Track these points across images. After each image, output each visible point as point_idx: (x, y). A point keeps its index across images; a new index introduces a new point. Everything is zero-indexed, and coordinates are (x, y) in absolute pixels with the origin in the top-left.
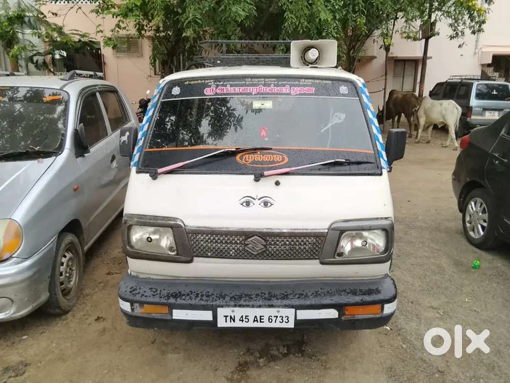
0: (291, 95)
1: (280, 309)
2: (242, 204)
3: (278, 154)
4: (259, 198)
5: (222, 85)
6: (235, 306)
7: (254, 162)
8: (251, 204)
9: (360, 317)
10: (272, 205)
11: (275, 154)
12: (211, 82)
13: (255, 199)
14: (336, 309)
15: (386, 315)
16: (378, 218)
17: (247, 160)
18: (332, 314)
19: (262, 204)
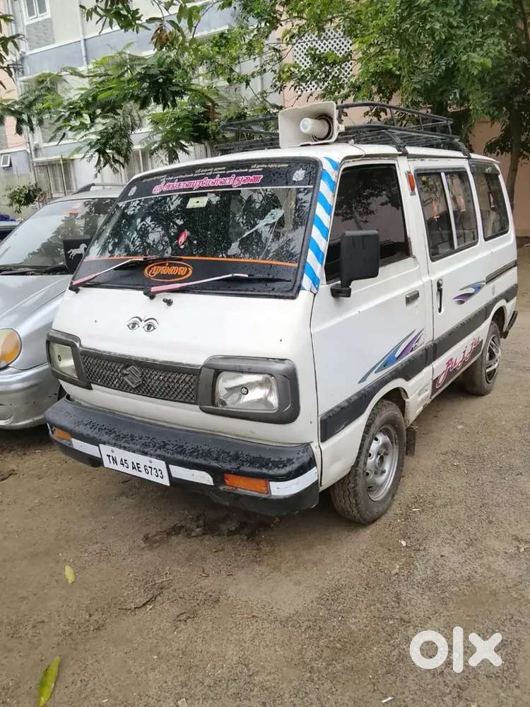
0: (232, 188)
1: (154, 460)
2: (128, 326)
4: (146, 319)
6: (115, 445)
8: (137, 326)
9: (241, 491)
10: (154, 329)
13: (141, 321)
14: (209, 473)
15: (275, 498)
16: (268, 359)
18: (205, 478)
19: (146, 327)
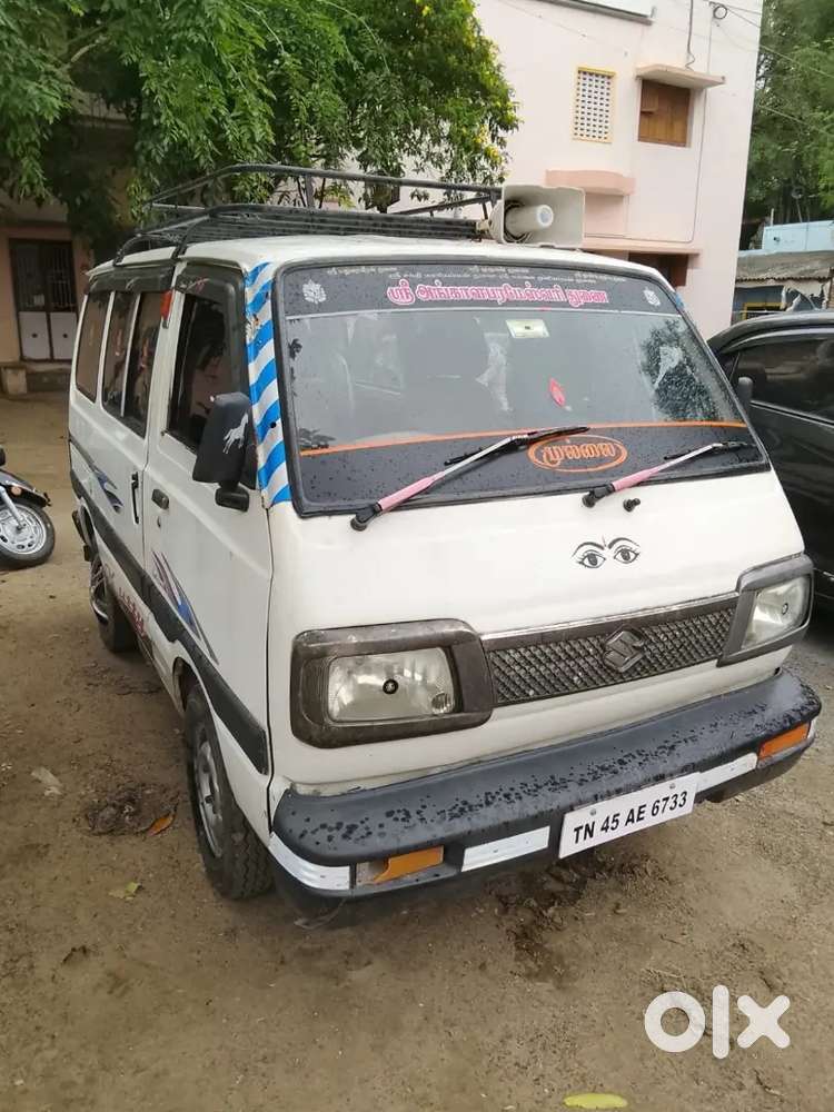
0: (570, 306)
1: (675, 781)
2: (582, 563)
3: (605, 441)
4: (608, 543)
5: (423, 281)
7: (567, 462)
8: (600, 560)
10: (637, 555)
11: (599, 441)
12: (393, 273)
13: (602, 548)
14: (754, 752)
17: (552, 458)
19: (619, 556)
